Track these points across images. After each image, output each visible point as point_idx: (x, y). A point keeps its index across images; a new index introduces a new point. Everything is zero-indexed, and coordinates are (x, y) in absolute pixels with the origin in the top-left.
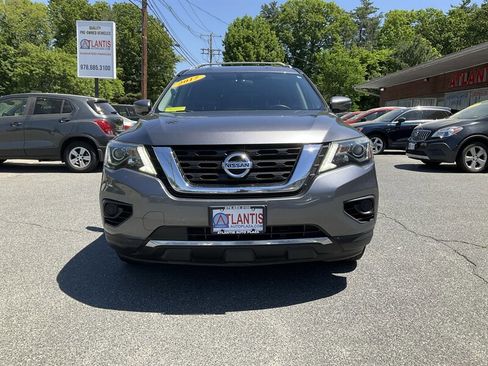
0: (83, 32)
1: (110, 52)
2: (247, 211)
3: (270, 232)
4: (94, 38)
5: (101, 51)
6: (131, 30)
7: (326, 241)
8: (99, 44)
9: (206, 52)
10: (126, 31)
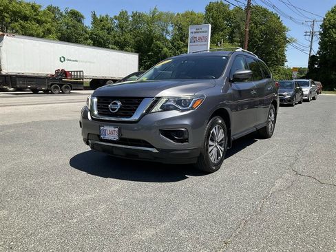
0: (192, 33)
1: (205, 43)
2: (112, 129)
3: (122, 140)
4: (198, 35)
5: (201, 43)
6: (256, 23)
7: (155, 151)
8: (200, 39)
9: (309, 34)
10: (253, 25)
